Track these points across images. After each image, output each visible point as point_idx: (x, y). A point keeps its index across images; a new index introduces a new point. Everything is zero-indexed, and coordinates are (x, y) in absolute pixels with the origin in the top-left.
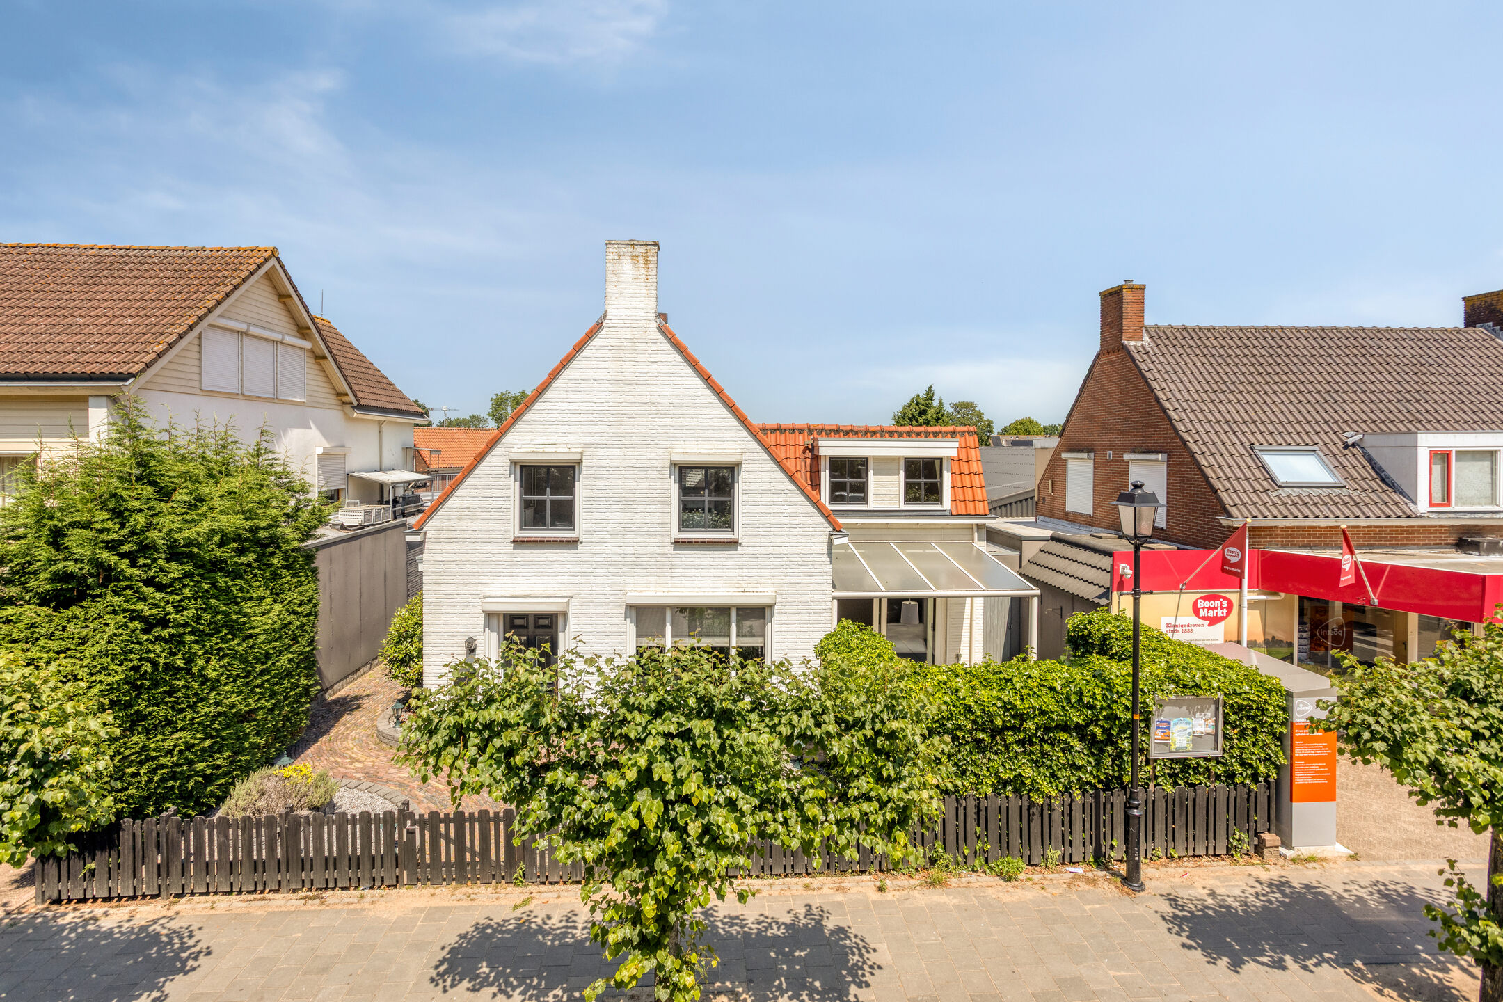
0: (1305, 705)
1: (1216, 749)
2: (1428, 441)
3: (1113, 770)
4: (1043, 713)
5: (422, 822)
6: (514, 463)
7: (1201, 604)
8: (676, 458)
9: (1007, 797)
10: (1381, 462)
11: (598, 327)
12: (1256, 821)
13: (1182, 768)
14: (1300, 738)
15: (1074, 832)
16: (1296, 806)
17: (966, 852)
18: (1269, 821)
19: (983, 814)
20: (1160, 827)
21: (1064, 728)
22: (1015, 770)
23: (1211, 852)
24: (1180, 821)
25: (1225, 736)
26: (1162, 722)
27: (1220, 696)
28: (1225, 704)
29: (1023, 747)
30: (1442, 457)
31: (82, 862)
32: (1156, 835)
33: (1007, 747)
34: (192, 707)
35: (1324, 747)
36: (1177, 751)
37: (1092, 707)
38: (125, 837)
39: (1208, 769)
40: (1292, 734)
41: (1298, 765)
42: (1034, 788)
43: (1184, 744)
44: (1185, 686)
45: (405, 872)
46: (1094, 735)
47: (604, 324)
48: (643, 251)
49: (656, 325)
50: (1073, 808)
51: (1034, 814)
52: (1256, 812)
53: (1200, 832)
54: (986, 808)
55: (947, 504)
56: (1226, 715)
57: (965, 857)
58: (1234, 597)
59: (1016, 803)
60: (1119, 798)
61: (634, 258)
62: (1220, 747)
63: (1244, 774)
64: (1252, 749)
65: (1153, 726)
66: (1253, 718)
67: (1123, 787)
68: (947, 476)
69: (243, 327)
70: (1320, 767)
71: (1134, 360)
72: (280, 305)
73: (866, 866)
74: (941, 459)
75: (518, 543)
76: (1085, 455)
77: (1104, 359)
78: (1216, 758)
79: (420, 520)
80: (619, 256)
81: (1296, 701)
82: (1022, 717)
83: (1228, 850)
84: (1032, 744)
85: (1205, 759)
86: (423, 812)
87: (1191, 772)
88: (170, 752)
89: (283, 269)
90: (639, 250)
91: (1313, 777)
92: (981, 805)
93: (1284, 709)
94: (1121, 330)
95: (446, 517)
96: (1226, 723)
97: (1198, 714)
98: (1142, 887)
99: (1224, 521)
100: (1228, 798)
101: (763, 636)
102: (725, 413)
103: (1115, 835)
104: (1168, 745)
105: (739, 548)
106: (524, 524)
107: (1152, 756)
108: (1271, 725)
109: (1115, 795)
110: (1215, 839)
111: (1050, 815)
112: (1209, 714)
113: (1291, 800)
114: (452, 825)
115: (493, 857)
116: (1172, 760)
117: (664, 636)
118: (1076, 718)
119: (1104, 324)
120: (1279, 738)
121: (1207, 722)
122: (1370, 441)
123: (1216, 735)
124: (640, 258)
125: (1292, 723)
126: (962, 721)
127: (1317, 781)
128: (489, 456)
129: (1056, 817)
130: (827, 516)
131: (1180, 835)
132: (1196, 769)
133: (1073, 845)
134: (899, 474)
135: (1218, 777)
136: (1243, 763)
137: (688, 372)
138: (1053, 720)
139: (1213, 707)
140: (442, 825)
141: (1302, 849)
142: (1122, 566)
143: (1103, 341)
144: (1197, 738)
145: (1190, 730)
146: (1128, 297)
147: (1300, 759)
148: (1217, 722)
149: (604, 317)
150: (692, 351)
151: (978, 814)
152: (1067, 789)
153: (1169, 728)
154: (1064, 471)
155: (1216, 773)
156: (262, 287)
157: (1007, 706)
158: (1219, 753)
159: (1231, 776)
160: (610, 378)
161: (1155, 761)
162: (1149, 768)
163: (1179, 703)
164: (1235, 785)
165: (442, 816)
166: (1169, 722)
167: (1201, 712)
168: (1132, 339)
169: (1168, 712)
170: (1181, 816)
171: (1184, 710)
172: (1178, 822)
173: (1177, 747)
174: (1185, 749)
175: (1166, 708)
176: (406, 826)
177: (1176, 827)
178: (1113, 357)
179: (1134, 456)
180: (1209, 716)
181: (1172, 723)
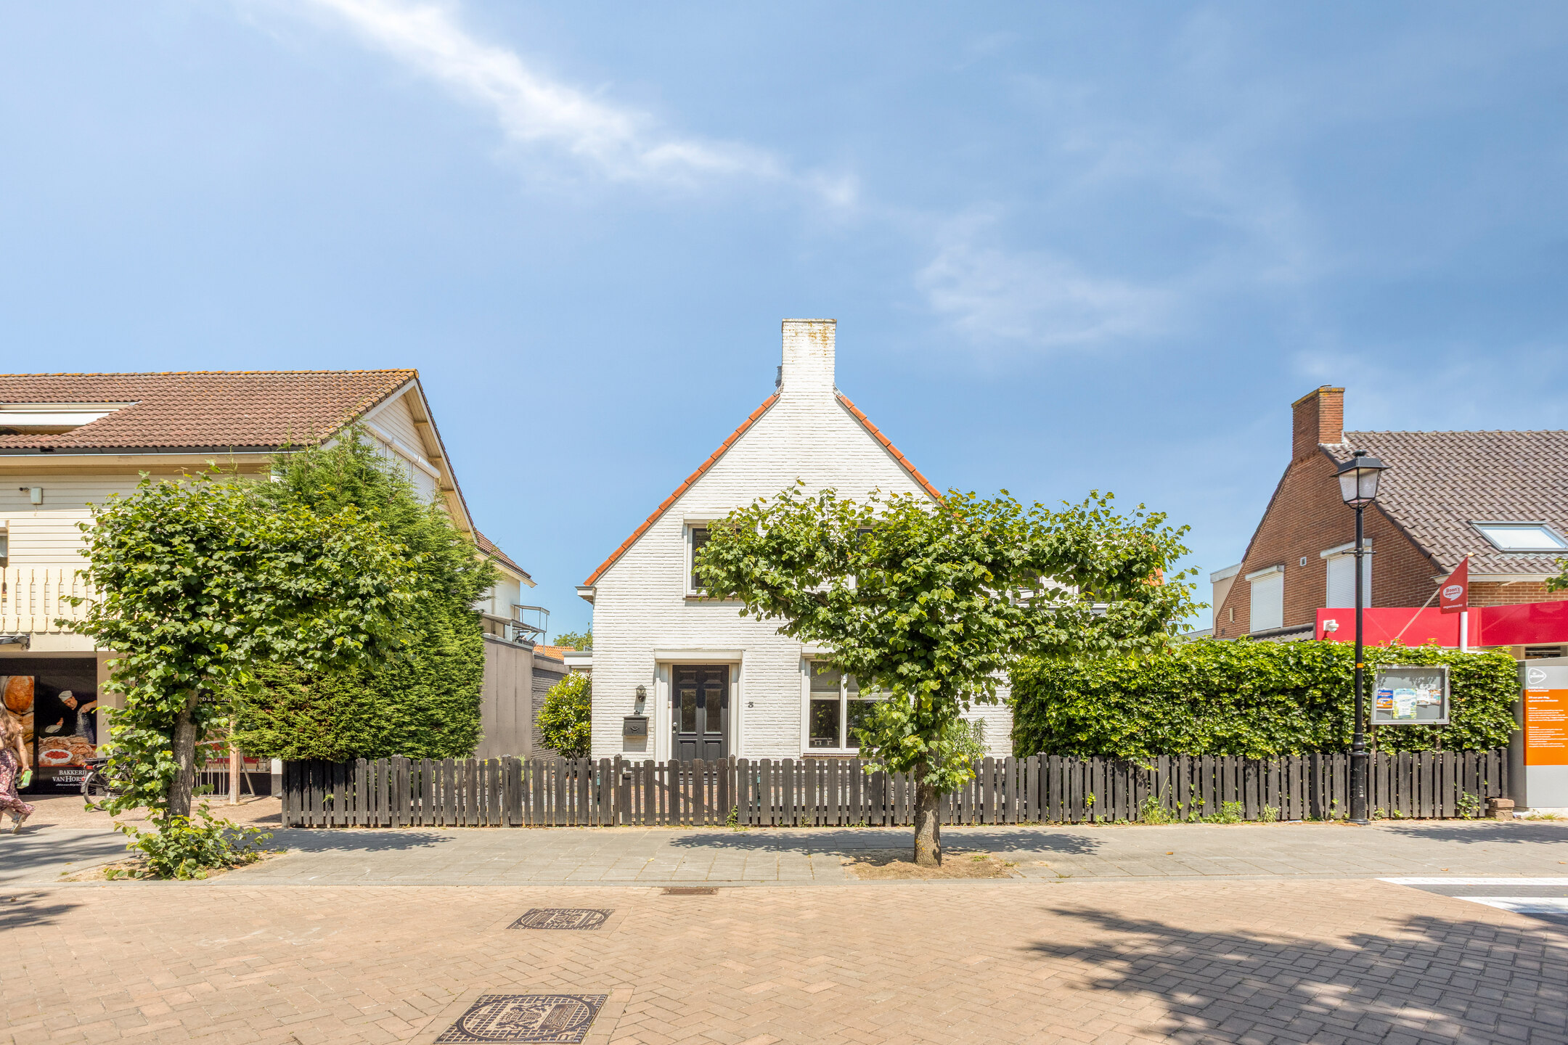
0: (1538, 673)
1: (1442, 716)
3: (1333, 735)
4: (1260, 673)
5: (637, 770)
6: (687, 525)
9: (1222, 758)
12: (1486, 786)
13: (1407, 736)
14: (1534, 705)
15: (1291, 791)
16: (1531, 770)
17: (1180, 807)
18: (1500, 787)
19: (1196, 773)
20: (1383, 789)
21: (1283, 691)
22: (1231, 730)
23: (1438, 814)
24: (1404, 785)
25: (1452, 705)
26: (1383, 691)
27: (1446, 667)
28: (1452, 673)
29: (1239, 709)
31: (322, 793)
32: (1379, 797)
33: (1222, 707)
35: (1561, 713)
36: (1400, 718)
37: (1310, 669)
38: (359, 773)
39: (1433, 738)
40: (1524, 704)
41: (1531, 731)
42: (1249, 747)
43: (1408, 713)
44: (1408, 657)
45: (621, 814)
46: (1313, 698)
47: (781, 396)
48: (821, 328)
49: (833, 397)
50: (1291, 769)
51: (1249, 774)
52: (1486, 778)
53: (1426, 795)
54: (1201, 769)
56: (1453, 684)
57: (1179, 811)
59: (1230, 764)
60: (1339, 761)
61: (813, 335)
62: (1446, 715)
63: (1473, 740)
64: (1480, 715)
65: (1375, 693)
66: (1482, 687)
67: (1342, 748)
70: (1556, 732)
71: (1335, 460)
73: (1077, 817)
75: (690, 600)
76: (1274, 569)
77: (1296, 469)
78: (1443, 726)
80: (797, 333)
81: (1529, 670)
82: (1239, 677)
83: (1457, 812)
84: (1248, 706)
85: (1433, 727)
86: (637, 760)
87: (1416, 740)
90: (817, 327)
91: (1549, 742)
92: (1195, 765)
93: (1515, 679)
94: (1317, 434)
96: (1453, 692)
97: (1422, 685)
99: (1440, 579)
100: (1456, 765)
103: (1335, 796)
104: (1391, 713)
106: (697, 583)
107: (1374, 721)
108: (1502, 694)
109: (1335, 759)
110: (1442, 803)
111: (1266, 776)
112: (1435, 685)
113: (1525, 764)
114: (666, 773)
115: (706, 803)
116: (1395, 727)
117: (839, 690)
118: (1295, 680)
119: (1297, 434)
120: (1510, 708)
121: (1432, 693)
123: (1442, 705)
124: (818, 335)
125: (1525, 692)
127: (1552, 745)
128: (662, 520)
129: (1273, 777)
131: (1404, 797)
132: (1421, 737)
133: (1291, 803)
135: (1444, 745)
136: (1473, 730)
138: (1270, 681)
139: (1438, 679)
140: (657, 774)
141: (1539, 811)
142: (1325, 622)
143: (1295, 450)
144: (1422, 707)
145: (1415, 701)
146: (1325, 400)
147: (1534, 724)
148: (1443, 692)
151: (1192, 773)
152: (1285, 752)
153: (1391, 697)
154: (1249, 594)
155: (1442, 740)
156: (400, 407)
157: (1223, 668)
158: (1446, 721)
159: (1458, 743)
161: (1377, 727)
162: (1371, 735)
163: (1401, 673)
164: (1463, 752)
165: (657, 765)
166: (1391, 692)
167: (1426, 682)
168: (1330, 441)
169: (1390, 681)
170: (1404, 779)
171: (1407, 679)
172: (1402, 785)
173: (1400, 714)
174: (1409, 717)
175: (1388, 679)
176: (621, 772)
177: (1400, 790)
178: (1308, 464)
179: (1331, 551)
180: (1434, 686)
181: (1395, 692)
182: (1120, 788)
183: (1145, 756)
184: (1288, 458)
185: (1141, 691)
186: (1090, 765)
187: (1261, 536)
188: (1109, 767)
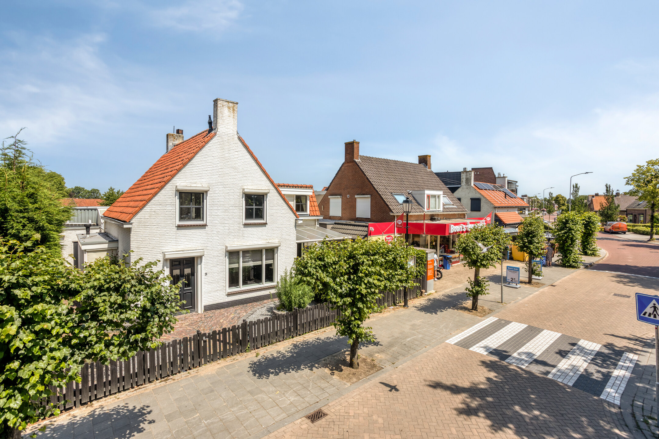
2: (427, 192)
5: (209, 336)
6: (177, 190)
7: (387, 238)
10: (416, 198)
16: (428, 281)
18: (423, 286)
27: (415, 255)
28: (416, 257)
30: (428, 197)
40: (427, 264)
41: (428, 271)
45: (203, 359)
47: (217, 133)
49: (237, 136)
55: (308, 212)
56: (417, 260)
58: (393, 236)
61: (229, 108)
68: (308, 202)
71: (358, 166)
74: (306, 196)
75: (179, 227)
76: (339, 197)
77: (346, 165)
79: (130, 217)
80: (223, 106)
81: (428, 254)
86: (209, 332)
90: (231, 105)
91: (431, 274)
93: (426, 257)
94: (353, 156)
95: (143, 216)
98: (408, 307)
99: (391, 214)
101: (273, 259)
102: (262, 174)
105: (267, 226)
106: (181, 218)
110: (414, 294)
114: (221, 335)
117: (239, 263)
119: (346, 154)
120: (425, 265)
122: (414, 192)
124: (231, 108)
125: (427, 260)
128: (165, 187)
130: (295, 214)
133: (389, 301)
134: (294, 201)
136: (419, 272)
137: (248, 156)
140: (218, 336)
141: (429, 292)
142: (370, 228)
143: (346, 159)
146: (355, 145)
147: (429, 269)
150: (251, 148)
154: (329, 202)
160: (219, 156)
165: (217, 332)
168: (356, 159)
176: (202, 339)
178: (350, 164)
179: (359, 196)
184: (343, 160)
187: (333, 183)
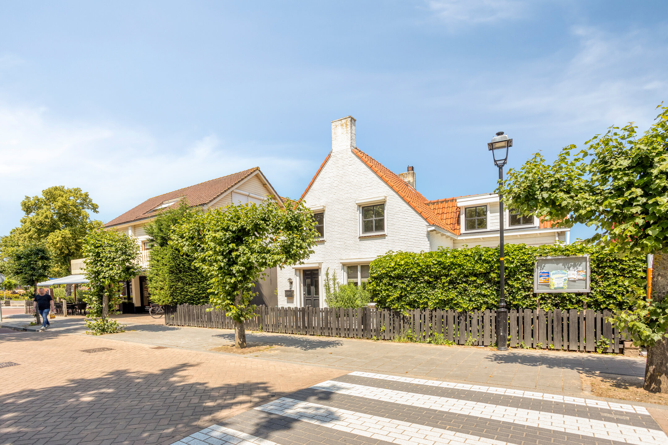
1: (585, 288)
4: (460, 266)
8: (357, 202)
9: (447, 311)
11: (329, 156)
12: (619, 333)
13: (561, 299)
15: (485, 330)
17: (424, 334)
19: (435, 318)
20: (543, 331)
23: (582, 349)
24: (557, 329)
25: (592, 280)
26: (542, 273)
27: (588, 256)
28: (592, 260)
32: (540, 336)
34: (199, 283)
36: (555, 289)
39: (580, 301)
42: (459, 305)
43: (561, 286)
44: (560, 251)
47: (331, 155)
50: (484, 317)
51: (462, 320)
53: (573, 337)
54: (436, 316)
55: (537, 223)
56: (592, 267)
57: (424, 337)
59: (451, 314)
60: (514, 314)
61: (342, 125)
62: (589, 286)
63: (607, 302)
65: (536, 274)
66: (614, 268)
67: (515, 307)
69: (247, 194)
72: (264, 188)
78: (586, 293)
80: (336, 126)
83: (596, 348)
85: (578, 294)
87: (566, 302)
88: (190, 292)
89: (262, 174)
90: (344, 121)
92: (433, 314)
96: (592, 272)
97: (571, 268)
100: (596, 318)
102: (379, 181)
103: (511, 333)
104: (548, 286)
105: (386, 238)
107: (536, 291)
109: (511, 312)
110: (585, 342)
111: (470, 321)
116: (552, 294)
117: (357, 278)
121: (579, 273)
123: (586, 280)
124: (345, 124)
125: (648, 269)
126: (414, 270)
129: (474, 322)
131: (558, 336)
132: (570, 300)
133: (485, 336)
135: (588, 305)
136: (606, 296)
137: (363, 166)
138: (465, 269)
139: (582, 263)
144: (571, 282)
145: (566, 278)
148: (586, 272)
149: (331, 152)
151: (431, 318)
152: (479, 308)
153: (548, 276)
155: (587, 302)
156: (255, 179)
158: (588, 290)
159: (597, 304)
161: (540, 294)
163: (556, 261)
164: (602, 310)
166: (548, 273)
167: (574, 266)
169: (547, 267)
170: (557, 326)
171: (561, 265)
172: (555, 329)
173: (556, 286)
174: (562, 288)
175: (546, 265)
177: (555, 333)
180: (580, 268)
181: (551, 273)
182: (397, 324)
183: (408, 309)
185: (399, 277)
186: (383, 313)
188: (392, 314)
